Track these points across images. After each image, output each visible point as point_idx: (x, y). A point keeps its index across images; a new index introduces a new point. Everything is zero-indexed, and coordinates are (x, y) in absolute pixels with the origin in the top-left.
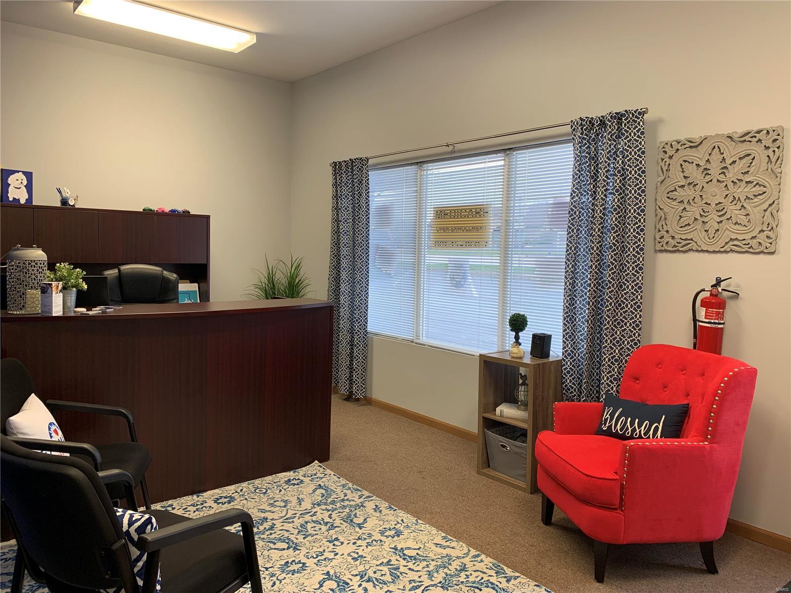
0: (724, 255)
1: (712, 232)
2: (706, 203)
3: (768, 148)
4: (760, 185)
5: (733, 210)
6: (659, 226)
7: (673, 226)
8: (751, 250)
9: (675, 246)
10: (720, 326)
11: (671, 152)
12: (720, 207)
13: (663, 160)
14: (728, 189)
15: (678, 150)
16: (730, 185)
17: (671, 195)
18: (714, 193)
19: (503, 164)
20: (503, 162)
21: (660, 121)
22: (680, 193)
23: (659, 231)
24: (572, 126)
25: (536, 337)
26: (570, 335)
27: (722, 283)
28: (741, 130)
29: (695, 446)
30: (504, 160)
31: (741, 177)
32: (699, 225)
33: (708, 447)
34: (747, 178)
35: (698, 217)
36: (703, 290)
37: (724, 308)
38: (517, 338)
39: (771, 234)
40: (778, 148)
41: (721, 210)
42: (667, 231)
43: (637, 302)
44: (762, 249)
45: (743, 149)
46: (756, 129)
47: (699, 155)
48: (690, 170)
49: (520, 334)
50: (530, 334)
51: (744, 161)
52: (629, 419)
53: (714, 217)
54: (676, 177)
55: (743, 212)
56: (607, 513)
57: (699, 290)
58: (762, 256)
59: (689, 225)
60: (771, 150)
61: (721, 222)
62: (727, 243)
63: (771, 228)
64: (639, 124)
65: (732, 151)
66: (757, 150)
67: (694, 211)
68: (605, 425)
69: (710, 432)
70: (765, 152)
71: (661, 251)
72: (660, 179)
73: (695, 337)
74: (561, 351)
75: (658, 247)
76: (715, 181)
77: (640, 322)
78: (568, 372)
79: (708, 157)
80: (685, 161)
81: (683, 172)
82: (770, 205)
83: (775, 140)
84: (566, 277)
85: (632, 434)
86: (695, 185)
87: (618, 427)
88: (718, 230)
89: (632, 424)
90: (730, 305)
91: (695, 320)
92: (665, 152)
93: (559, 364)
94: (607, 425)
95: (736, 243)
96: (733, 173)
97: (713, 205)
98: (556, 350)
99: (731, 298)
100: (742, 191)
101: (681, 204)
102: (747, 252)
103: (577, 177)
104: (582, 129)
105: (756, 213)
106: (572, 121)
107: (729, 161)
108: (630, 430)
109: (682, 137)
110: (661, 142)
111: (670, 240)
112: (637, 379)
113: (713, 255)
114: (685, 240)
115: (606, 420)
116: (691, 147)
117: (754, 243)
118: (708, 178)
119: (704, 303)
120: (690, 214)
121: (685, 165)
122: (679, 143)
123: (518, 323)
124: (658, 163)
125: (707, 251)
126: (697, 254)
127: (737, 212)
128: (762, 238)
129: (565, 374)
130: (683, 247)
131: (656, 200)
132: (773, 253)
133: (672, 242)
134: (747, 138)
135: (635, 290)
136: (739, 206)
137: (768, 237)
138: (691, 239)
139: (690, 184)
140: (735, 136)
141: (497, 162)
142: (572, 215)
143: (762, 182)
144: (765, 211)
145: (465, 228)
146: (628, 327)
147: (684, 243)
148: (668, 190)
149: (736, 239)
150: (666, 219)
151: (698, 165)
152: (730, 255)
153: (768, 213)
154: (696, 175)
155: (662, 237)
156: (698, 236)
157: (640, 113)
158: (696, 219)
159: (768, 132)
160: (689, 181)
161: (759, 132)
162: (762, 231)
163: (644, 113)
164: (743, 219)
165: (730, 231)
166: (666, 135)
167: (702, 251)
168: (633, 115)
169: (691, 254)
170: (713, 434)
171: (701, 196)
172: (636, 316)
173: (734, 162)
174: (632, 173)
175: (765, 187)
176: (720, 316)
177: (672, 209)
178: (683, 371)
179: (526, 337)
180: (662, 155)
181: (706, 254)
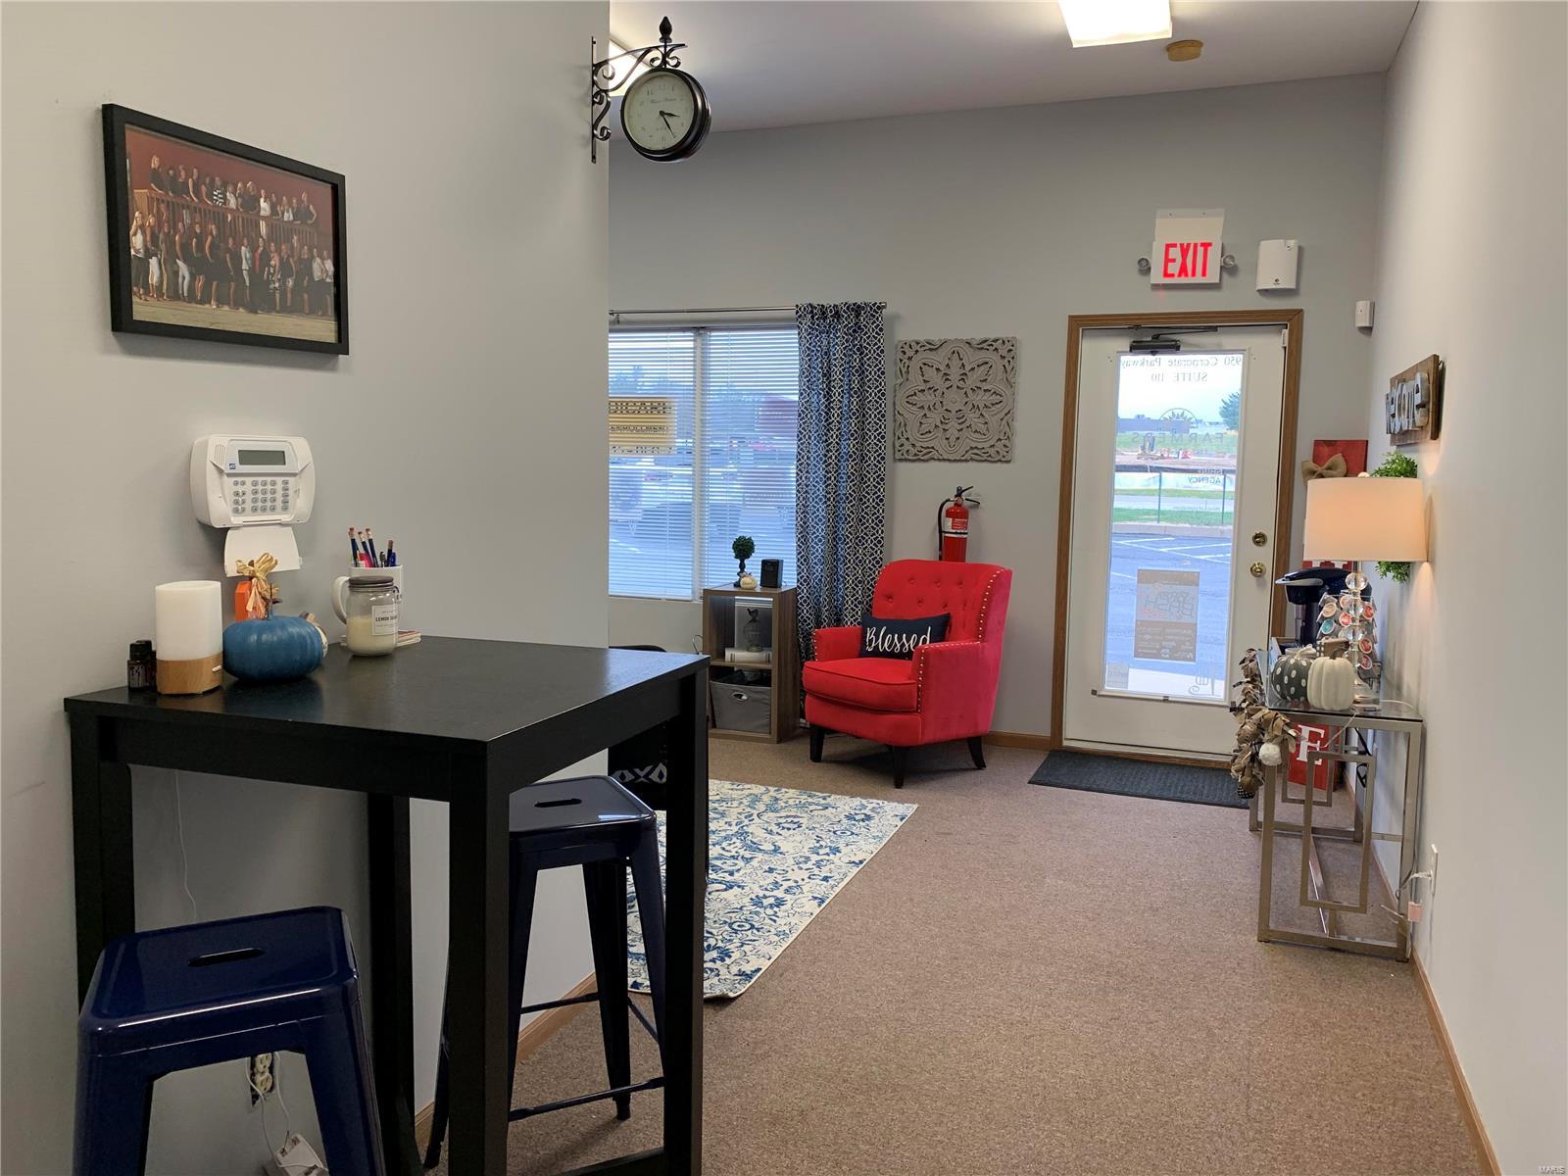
0: (964, 464)
1: (952, 439)
2: (946, 410)
3: (1004, 357)
4: (997, 394)
5: (972, 417)
6: (898, 433)
7: (913, 433)
8: (989, 459)
9: (916, 455)
10: (965, 536)
11: (910, 353)
12: (960, 415)
13: (901, 360)
14: (967, 396)
15: (917, 351)
16: (970, 392)
17: (910, 399)
18: (954, 400)
19: (692, 346)
20: (692, 343)
21: (896, 317)
22: (920, 399)
23: (899, 438)
24: (797, 312)
25: (765, 563)
26: (803, 559)
27: (963, 494)
28: (980, 337)
29: (970, 646)
30: (694, 340)
31: (979, 385)
32: (940, 434)
33: (980, 646)
34: (985, 386)
35: (938, 424)
36: (948, 500)
37: (966, 518)
38: (742, 566)
39: (1007, 443)
40: (1013, 358)
41: (961, 417)
42: (907, 439)
43: (878, 517)
44: (1000, 457)
45: (982, 356)
46: (993, 337)
47: (939, 359)
48: (930, 373)
49: (746, 562)
50: (758, 561)
51: (982, 368)
52: (896, 636)
53: (953, 426)
54: (916, 381)
55: (982, 420)
56: (908, 717)
57: (944, 500)
58: (999, 464)
59: (930, 432)
60: (1006, 360)
61: (961, 430)
62: (967, 452)
63: (1007, 437)
64: (877, 319)
65: (972, 358)
66: (992, 357)
67: (935, 418)
68: (870, 645)
69: (981, 631)
70: (1001, 361)
71: (900, 460)
72: (899, 381)
73: (940, 549)
74: (795, 577)
75: (898, 456)
76: (955, 387)
77: (882, 538)
78: (805, 601)
79: (947, 361)
80: (925, 364)
81: (923, 376)
82: (1006, 414)
83: (1010, 350)
84: (798, 491)
85: (901, 650)
86: (935, 391)
87: (886, 645)
88: (958, 438)
89: (900, 639)
90: (972, 514)
91: (941, 532)
92: (904, 353)
93: (795, 592)
94: (873, 645)
95: (975, 451)
96: (973, 380)
97: (954, 412)
98: (789, 579)
99: (972, 507)
100: (980, 399)
101: (921, 410)
102: (985, 460)
103: (806, 373)
104: (812, 317)
105: (994, 421)
106: (797, 306)
107: (968, 368)
108: (898, 646)
109: (922, 338)
110: (900, 341)
111: (910, 447)
112: (890, 597)
113: (954, 465)
114: (926, 448)
115: (871, 641)
116: (930, 350)
117: (992, 451)
118: (948, 384)
119: (949, 514)
120: (930, 420)
121: (925, 368)
122: (918, 343)
123: (743, 549)
124: (895, 363)
125: (949, 460)
126: (937, 463)
127: (976, 420)
128: (999, 446)
129: (801, 604)
130: (924, 456)
131: (894, 403)
132: (1008, 462)
133: (913, 451)
134: (985, 345)
135: (877, 503)
136: (978, 413)
137: (1005, 446)
138: (933, 448)
139: (930, 389)
140: (974, 343)
141: (685, 342)
142: (803, 418)
143: (999, 391)
144: (1002, 419)
145: (635, 428)
146: (869, 545)
147: (925, 451)
148: (908, 394)
149: (976, 448)
150: (905, 425)
151: (938, 369)
152: (970, 463)
153: (1004, 422)
154: (937, 380)
155: (902, 445)
156: (939, 443)
157: (879, 308)
158: (936, 426)
159: (1004, 342)
160: (929, 385)
161: (996, 341)
162: (1000, 440)
163: (884, 307)
164: (982, 428)
165: (970, 439)
166: (904, 333)
167: (944, 460)
168: (871, 308)
169: (932, 463)
170: (983, 633)
171: (941, 402)
172: (877, 532)
173: (973, 369)
174: (872, 373)
175: (1001, 396)
176: (965, 525)
177: (912, 415)
178: (936, 583)
179: (754, 566)
180: (900, 355)
181: (947, 464)
